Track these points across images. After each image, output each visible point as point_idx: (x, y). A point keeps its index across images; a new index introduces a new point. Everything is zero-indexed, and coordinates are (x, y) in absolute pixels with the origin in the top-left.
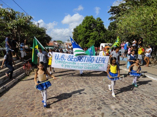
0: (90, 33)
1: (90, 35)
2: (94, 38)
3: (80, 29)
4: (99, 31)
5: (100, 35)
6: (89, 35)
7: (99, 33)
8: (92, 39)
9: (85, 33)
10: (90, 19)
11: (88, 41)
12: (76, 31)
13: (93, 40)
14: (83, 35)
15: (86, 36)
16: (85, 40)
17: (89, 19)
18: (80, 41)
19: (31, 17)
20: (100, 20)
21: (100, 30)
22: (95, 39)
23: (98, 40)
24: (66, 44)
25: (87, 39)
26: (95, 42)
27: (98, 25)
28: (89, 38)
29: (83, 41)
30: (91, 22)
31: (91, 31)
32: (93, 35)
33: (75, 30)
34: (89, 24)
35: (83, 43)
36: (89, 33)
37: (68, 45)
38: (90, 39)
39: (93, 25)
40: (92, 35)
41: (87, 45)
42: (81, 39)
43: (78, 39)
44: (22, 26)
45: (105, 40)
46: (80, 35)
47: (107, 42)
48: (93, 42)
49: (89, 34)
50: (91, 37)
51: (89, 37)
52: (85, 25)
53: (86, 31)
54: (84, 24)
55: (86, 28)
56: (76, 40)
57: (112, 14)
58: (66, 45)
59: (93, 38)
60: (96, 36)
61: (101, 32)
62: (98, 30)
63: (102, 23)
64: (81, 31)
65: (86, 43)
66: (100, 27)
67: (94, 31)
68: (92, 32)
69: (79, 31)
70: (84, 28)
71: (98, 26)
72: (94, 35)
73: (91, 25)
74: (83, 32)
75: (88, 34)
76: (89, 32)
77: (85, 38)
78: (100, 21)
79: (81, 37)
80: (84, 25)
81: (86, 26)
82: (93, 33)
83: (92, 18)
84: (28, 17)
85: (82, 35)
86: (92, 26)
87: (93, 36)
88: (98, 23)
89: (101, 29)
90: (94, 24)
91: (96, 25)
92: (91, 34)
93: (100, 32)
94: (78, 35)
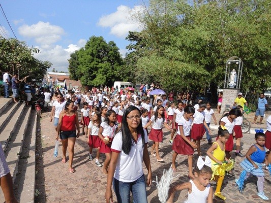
1: (98, 66)
2: (105, 72)
3: (82, 57)
4: (112, 62)
5: (113, 68)
6: (96, 67)
7: (112, 65)
8: (100, 73)
9: (91, 62)
10: (98, 42)
11: (95, 77)
12: (75, 58)
13: (103, 75)
14: (87, 66)
15: (91, 68)
16: (90, 74)
18: (82, 75)
20: (114, 45)
21: (113, 60)
22: (106, 74)
23: (111, 75)
24: (51, 78)
25: (94, 73)
26: (105, 79)
27: (111, 52)
28: (96, 72)
29: (87, 75)
30: (100, 46)
31: (100, 60)
32: (103, 67)
33: (72, 56)
34: (97, 50)
35: (87, 79)
36: (97, 63)
37: (56, 80)
38: (97, 73)
39: (103, 51)
40: (101, 68)
41: (92, 82)
42: (83, 72)
43: (77, 72)
45: (121, 76)
46: (81, 65)
47: (124, 79)
48: (102, 79)
49: (97, 65)
50: (100, 70)
51: (96, 69)
52: (90, 50)
53: (93, 60)
54: (88, 48)
55: (92, 55)
56: (75, 72)
57: (131, 40)
58: (52, 80)
59: (103, 71)
60: (108, 70)
61: (116, 64)
62: (110, 60)
63: (117, 50)
64: (83, 59)
65: (92, 79)
66: (114, 55)
67: (104, 60)
68: (102, 62)
69: (80, 59)
70: (89, 56)
71: (111, 54)
72: (105, 67)
73: (100, 52)
74: (86, 61)
75: (95, 65)
76: (97, 61)
77: (90, 71)
78: (114, 47)
79: (83, 69)
80: (88, 50)
81: (92, 53)
82: (103, 65)
83: (102, 41)
85: (84, 66)
86: (101, 54)
87: (103, 69)
88: (111, 50)
89: (115, 59)
90: (105, 51)
91: (108, 52)
92: (100, 65)
93: (114, 64)
94: (78, 64)
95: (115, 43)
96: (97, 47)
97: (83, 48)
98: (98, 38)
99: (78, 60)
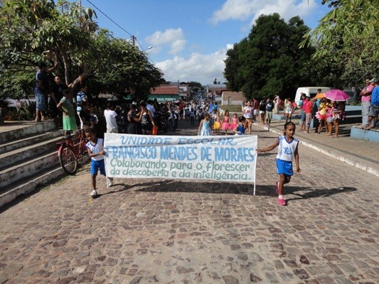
0: (269, 62)
1: (270, 64)
2: (282, 73)
3: (243, 51)
4: (295, 55)
5: (296, 65)
6: (265, 67)
7: (295, 60)
8: (273, 74)
9: (257, 60)
10: (271, 22)
11: (264, 83)
12: (233, 57)
13: (278, 79)
14: (251, 67)
15: (258, 68)
16: (256, 79)
17: (269, 23)
18: (243, 82)
19: (90, 11)
20: (300, 23)
21: (297, 50)
22: (284, 77)
23: (291, 78)
24: (210, 91)
25: (262, 78)
26: (282, 86)
28: (266, 75)
29: (252, 82)
30: (273, 29)
31: (273, 54)
32: (279, 65)
33: (230, 53)
34: (267, 36)
35: (251, 87)
36: (268, 59)
37: (215, 93)
38: (268, 76)
39: (279, 38)
40: (275, 66)
41: (260, 92)
43: (237, 77)
44: (65, 37)
46: (242, 67)
48: (276, 86)
49: (267, 62)
50: (273, 70)
51: (267, 70)
52: (257, 39)
53: (261, 55)
54: (254, 37)
55: (260, 46)
56: (233, 79)
58: (210, 94)
59: (277, 72)
60: (287, 68)
61: (302, 58)
62: (292, 52)
63: (306, 30)
64: (245, 55)
65: (260, 88)
67: (281, 53)
68: (276, 56)
69: (240, 57)
70: (255, 49)
71: (294, 40)
72: (281, 64)
74: (250, 58)
75: (264, 64)
76: (267, 57)
77: (256, 74)
78: (301, 26)
79: (245, 72)
80: (254, 39)
81: (260, 43)
82: (278, 61)
83: (277, 20)
84: (84, 12)
85: (247, 67)
87: (277, 69)
88: (294, 33)
90: (282, 36)
91: (288, 38)
92: (273, 62)
93: (299, 57)
94: (238, 65)
95: (301, 19)
96: (268, 32)
97: (246, 39)
98: (270, 17)
99: (237, 59)
